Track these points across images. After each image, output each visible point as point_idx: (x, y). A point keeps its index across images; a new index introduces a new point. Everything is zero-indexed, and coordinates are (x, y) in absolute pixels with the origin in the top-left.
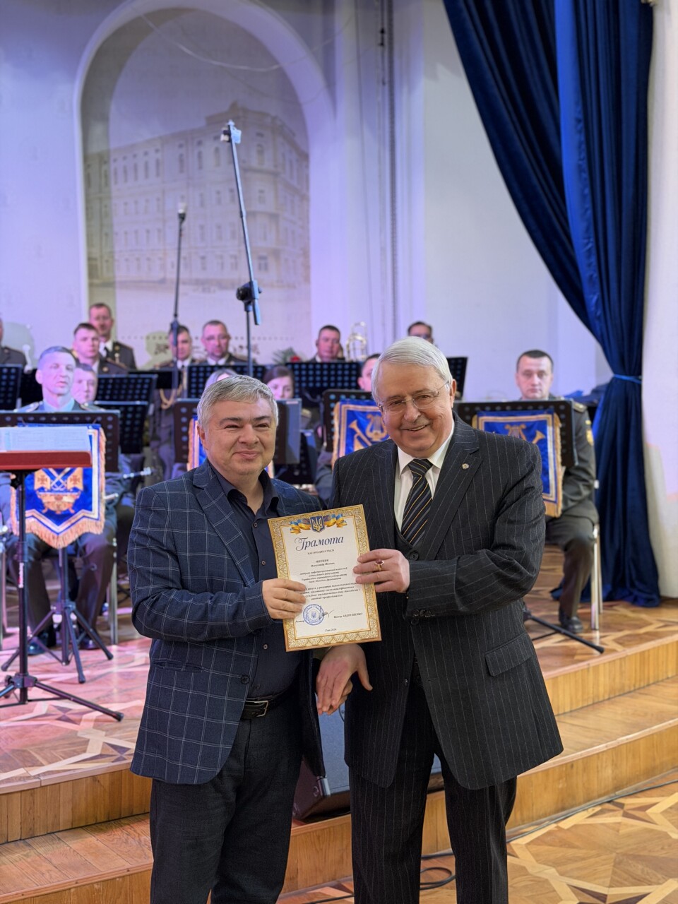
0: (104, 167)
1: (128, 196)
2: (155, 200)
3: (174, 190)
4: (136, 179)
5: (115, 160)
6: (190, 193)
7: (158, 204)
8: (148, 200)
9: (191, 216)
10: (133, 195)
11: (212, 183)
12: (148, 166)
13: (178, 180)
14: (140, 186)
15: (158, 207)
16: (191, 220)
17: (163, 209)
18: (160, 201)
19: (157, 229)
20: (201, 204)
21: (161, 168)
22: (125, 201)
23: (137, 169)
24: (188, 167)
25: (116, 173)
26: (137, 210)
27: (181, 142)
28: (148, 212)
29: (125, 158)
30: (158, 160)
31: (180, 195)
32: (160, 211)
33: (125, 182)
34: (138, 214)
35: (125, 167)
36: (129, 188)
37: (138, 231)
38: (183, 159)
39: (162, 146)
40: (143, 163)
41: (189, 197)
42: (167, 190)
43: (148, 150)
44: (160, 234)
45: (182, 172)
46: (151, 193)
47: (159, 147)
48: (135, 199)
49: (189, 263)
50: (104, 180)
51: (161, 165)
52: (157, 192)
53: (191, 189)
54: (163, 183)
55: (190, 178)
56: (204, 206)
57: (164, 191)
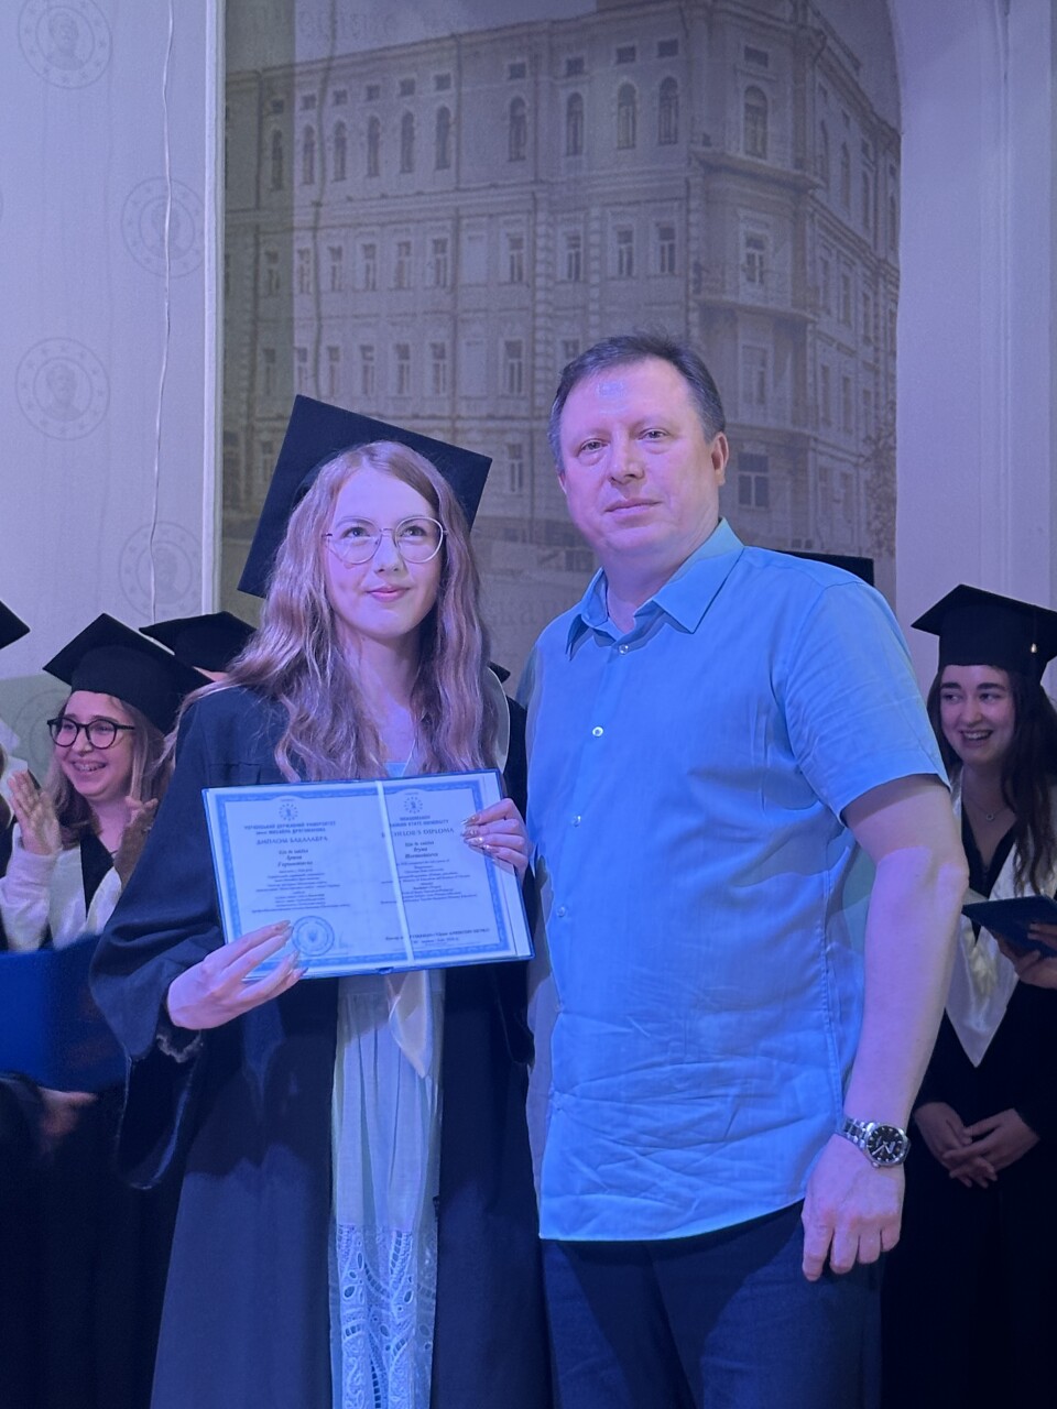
1: (344, 226)
2: (430, 247)
3: (491, 216)
4: (374, 171)
5: (309, 102)
6: (541, 230)
7: (438, 262)
8: (407, 245)
9: (540, 309)
10: (360, 225)
11: (608, 205)
12: (412, 130)
13: (504, 186)
14: (384, 196)
15: (438, 271)
16: (540, 322)
17: (455, 277)
18: (443, 251)
19: (434, 346)
20: (573, 273)
21: (452, 139)
22: (336, 245)
23: (377, 136)
24: (536, 142)
25: (308, 147)
26: (371, 276)
27: (519, 60)
28: (405, 285)
29: (340, 98)
30: (443, 112)
31: (508, 235)
32: (444, 286)
33: (337, 180)
34: (374, 289)
35: (340, 126)
36: (350, 199)
37: (370, 348)
38: (523, 116)
39: (459, 68)
40: (397, 120)
41: (535, 243)
42: (469, 216)
43: (414, 76)
44: (441, 362)
45: (516, 157)
46: (419, 221)
47: (448, 70)
48: (368, 241)
49: (527, 470)
50: (268, 166)
51: (453, 128)
52: (437, 219)
53: (541, 217)
54: (457, 189)
55: (542, 182)
56: (582, 276)
57: (458, 219)
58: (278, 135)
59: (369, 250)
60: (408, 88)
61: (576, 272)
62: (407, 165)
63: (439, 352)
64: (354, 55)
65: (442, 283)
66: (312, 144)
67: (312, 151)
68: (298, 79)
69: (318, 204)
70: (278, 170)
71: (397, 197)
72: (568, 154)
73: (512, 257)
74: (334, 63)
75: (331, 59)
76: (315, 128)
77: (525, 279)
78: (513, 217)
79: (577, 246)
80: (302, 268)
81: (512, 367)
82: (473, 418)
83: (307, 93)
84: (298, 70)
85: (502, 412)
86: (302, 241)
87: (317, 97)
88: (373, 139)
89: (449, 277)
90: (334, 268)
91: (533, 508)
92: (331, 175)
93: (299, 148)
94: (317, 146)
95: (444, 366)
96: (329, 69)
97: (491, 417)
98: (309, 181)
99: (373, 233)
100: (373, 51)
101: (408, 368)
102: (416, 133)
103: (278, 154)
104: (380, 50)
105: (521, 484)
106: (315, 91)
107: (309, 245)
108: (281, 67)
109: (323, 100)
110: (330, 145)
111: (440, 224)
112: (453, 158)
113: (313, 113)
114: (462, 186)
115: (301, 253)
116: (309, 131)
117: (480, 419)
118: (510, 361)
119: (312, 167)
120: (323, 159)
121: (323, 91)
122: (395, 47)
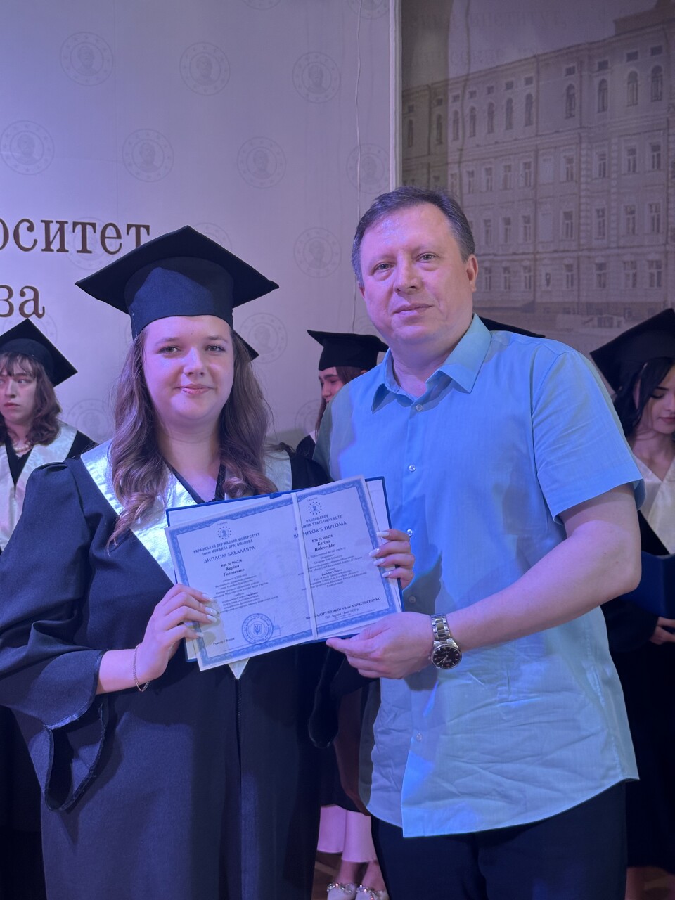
0: (437, 111)
1: (474, 160)
2: (521, 167)
3: (556, 148)
4: (491, 130)
5: (456, 98)
6: (584, 152)
7: (526, 174)
8: (509, 167)
9: (583, 194)
10: (484, 159)
11: (622, 136)
12: (512, 108)
13: (563, 132)
14: (496, 143)
15: (526, 180)
16: (583, 200)
17: (536, 181)
18: (529, 168)
19: (524, 217)
20: (602, 173)
21: (534, 110)
22: (471, 170)
23: (493, 112)
24: (581, 107)
25: (456, 121)
26: (490, 184)
27: (571, 65)
28: (508, 187)
29: (473, 94)
30: (529, 97)
31: (565, 157)
32: (530, 186)
33: (471, 136)
34: (491, 190)
35: (473, 109)
36: (478, 146)
37: (489, 221)
38: (574, 95)
39: (538, 72)
40: (504, 103)
41: (580, 160)
42: (543, 149)
43: (513, 79)
44: (528, 225)
45: (570, 116)
46: (515, 154)
47: (532, 74)
48: (488, 166)
49: (576, 277)
50: (435, 133)
51: (534, 105)
52: (526, 152)
53: (584, 145)
54: (537, 136)
55: (584, 127)
56: (607, 175)
57: (537, 151)
58: (439, 117)
59: (489, 171)
60: (510, 86)
61: (603, 172)
62: (510, 125)
63: (527, 220)
64: (480, 71)
65: (528, 184)
66: (458, 120)
67: (458, 123)
68: (450, 87)
69: (461, 150)
70: (440, 134)
71: (504, 142)
72: (599, 111)
73: (567, 168)
74: (470, 77)
75: (468, 75)
76: (459, 111)
77: (575, 178)
78: (567, 147)
79: (605, 159)
80: (452, 183)
81: (568, 224)
82: (545, 252)
83: (455, 93)
84: (451, 82)
85: (562, 248)
86: (453, 169)
87: (461, 96)
88: (491, 114)
89: (532, 181)
90: (470, 182)
91: (579, 296)
92: (468, 134)
93: (451, 122)
94: (460, 120)
95: (530, 228)
96: (467, 80)
97: (556, 251)
98: (456, 138)
99: (491, 163)
100: (491, 69)
101: (510, 229)
102: (514, 109)
103: (440, 126)
104: (494, 68)
105: (572, 285)
106: (459, 92)
107: (456, 171)
108: (442, 82)
109: (463, 96)
110: (468, 119)
111: (527, 154)
112: (534, 119)
113: (458, 103)
114: (540, 133)
115: (452, 175)
116: (456, 113)
117: (550, 252)
118: (567, 222)
119: (457, 132)
120: (464, 127)
121: (464, 92)
122: (502, 65)
